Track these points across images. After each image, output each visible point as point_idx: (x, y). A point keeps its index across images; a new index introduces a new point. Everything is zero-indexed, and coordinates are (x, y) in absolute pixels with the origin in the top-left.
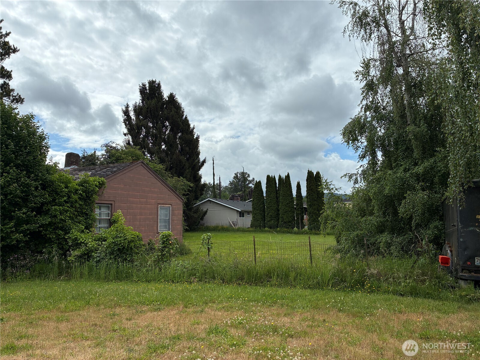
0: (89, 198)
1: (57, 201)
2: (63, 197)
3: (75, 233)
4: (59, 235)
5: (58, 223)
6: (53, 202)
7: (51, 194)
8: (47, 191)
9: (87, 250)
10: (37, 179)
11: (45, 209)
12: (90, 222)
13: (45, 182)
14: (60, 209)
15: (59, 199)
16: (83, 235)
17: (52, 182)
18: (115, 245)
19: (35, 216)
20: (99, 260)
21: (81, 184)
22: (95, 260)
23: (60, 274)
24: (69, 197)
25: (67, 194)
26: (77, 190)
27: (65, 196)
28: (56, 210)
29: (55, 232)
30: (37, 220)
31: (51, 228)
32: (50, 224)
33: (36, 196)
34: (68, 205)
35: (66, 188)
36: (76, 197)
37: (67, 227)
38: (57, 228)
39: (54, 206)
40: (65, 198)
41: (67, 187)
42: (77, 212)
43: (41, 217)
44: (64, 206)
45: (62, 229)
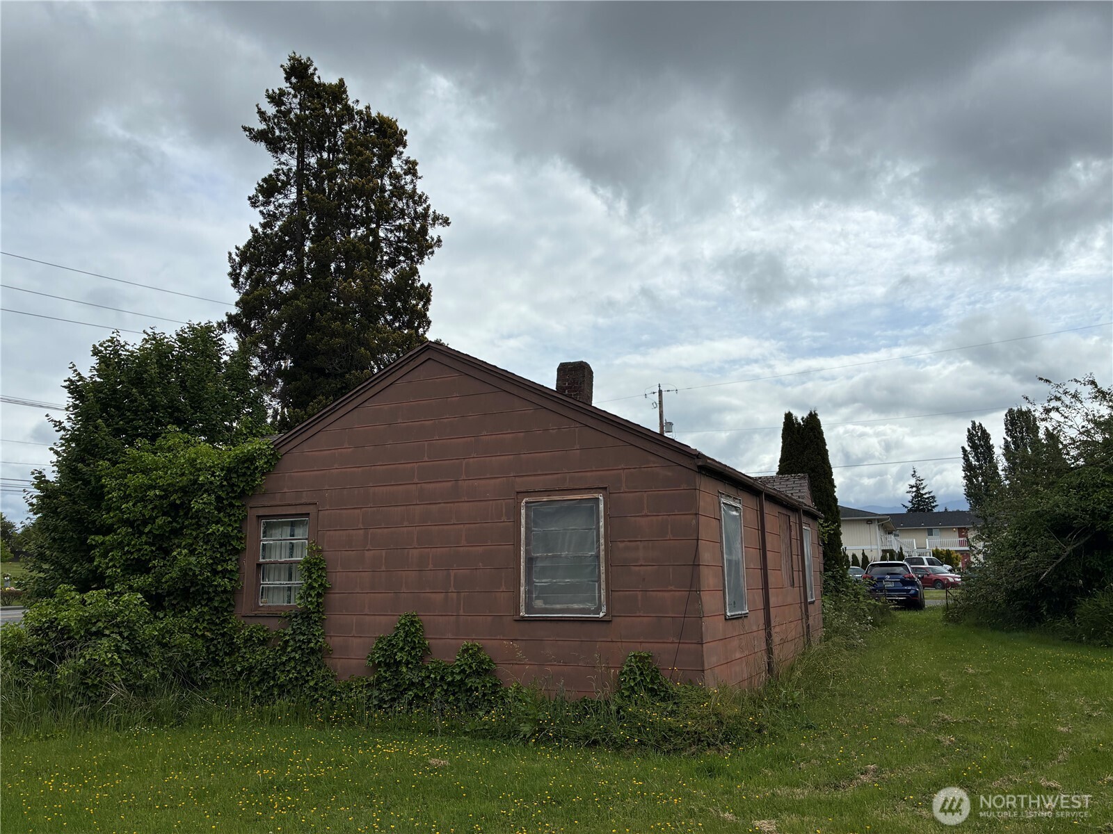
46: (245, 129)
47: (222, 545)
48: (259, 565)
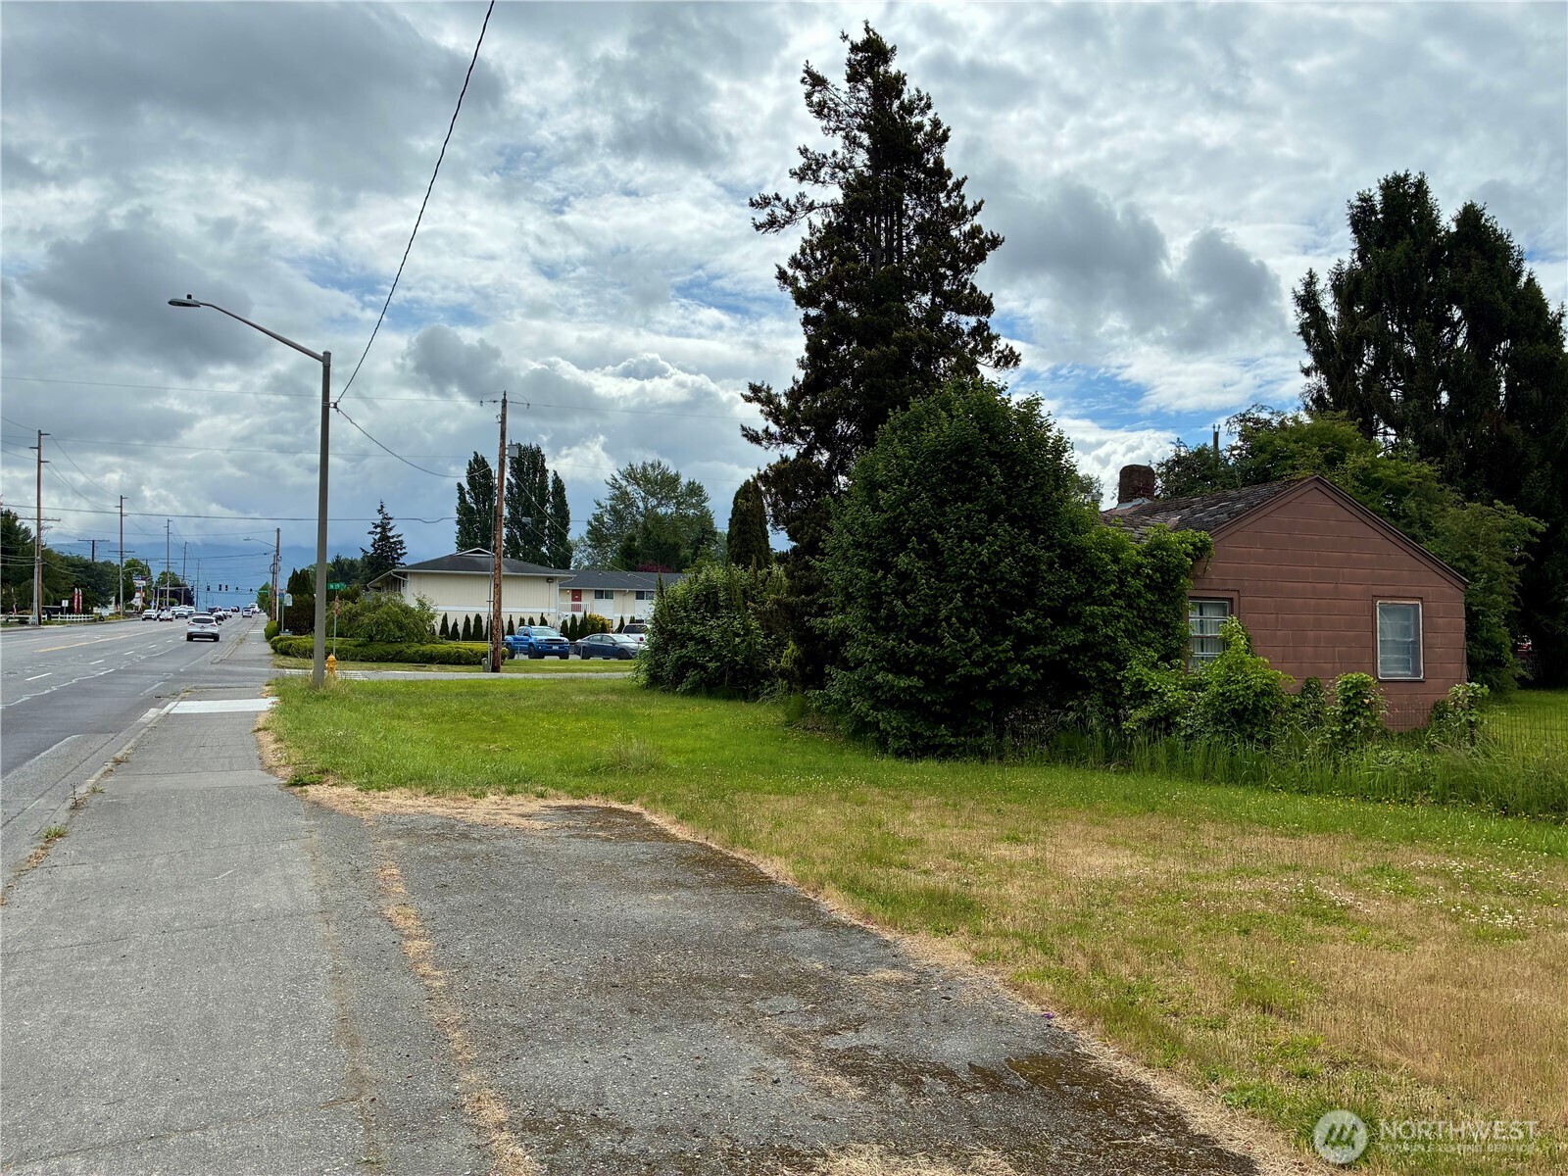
0: (1171, 584)
1: (1096, 593)
2: (1108, 583)
3: (1136, 669)
4: (1105, 672)
5: (1101, 644)
6: (1088, 597)
7: (1083, 578)
8: (1073, 571)
9: (1166, 710)
10: (1052, 545)
11: (1072, 611)
12: (1174, 644)
13: (1068, 551)
14: (1102, 612)
15: (1099, 588)
16: (1154, 675)
17: (1083, 550)
18: (1224, 701)
19: (1053, 627)
20: (1191, 735)
21: (1148, 552)
22: (1183, 734)
23: (1109, 759)
24: (1122, 583)
25: (1117, 577)
26: (1140, 566)
27: (1113, 581)
28: (1093, 615)
29: (1095, 665)
30: (1056, 636)
31: (1085, 656)
32: (1085, 646)
33: (1051, 584)
34: (1121, 603)
35: (1114, 562)
36: (1137, 584)
37: (1121, 654)
38: (1099, 656)
39: (1089, 605)
40: (1113, 587)
41: (1116, 561)
42: (1144, 619)
43: (1064, 629)
44: (1111, 604)
45: (1109, 657)
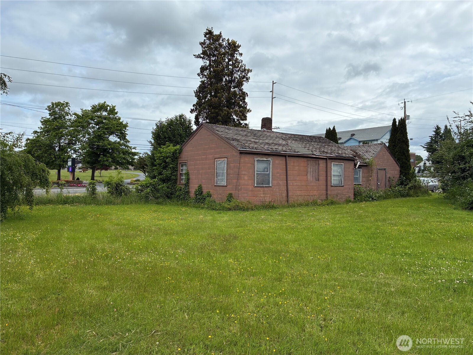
46: (194, 55)
47: (173, 169)
48: (181, 174)
